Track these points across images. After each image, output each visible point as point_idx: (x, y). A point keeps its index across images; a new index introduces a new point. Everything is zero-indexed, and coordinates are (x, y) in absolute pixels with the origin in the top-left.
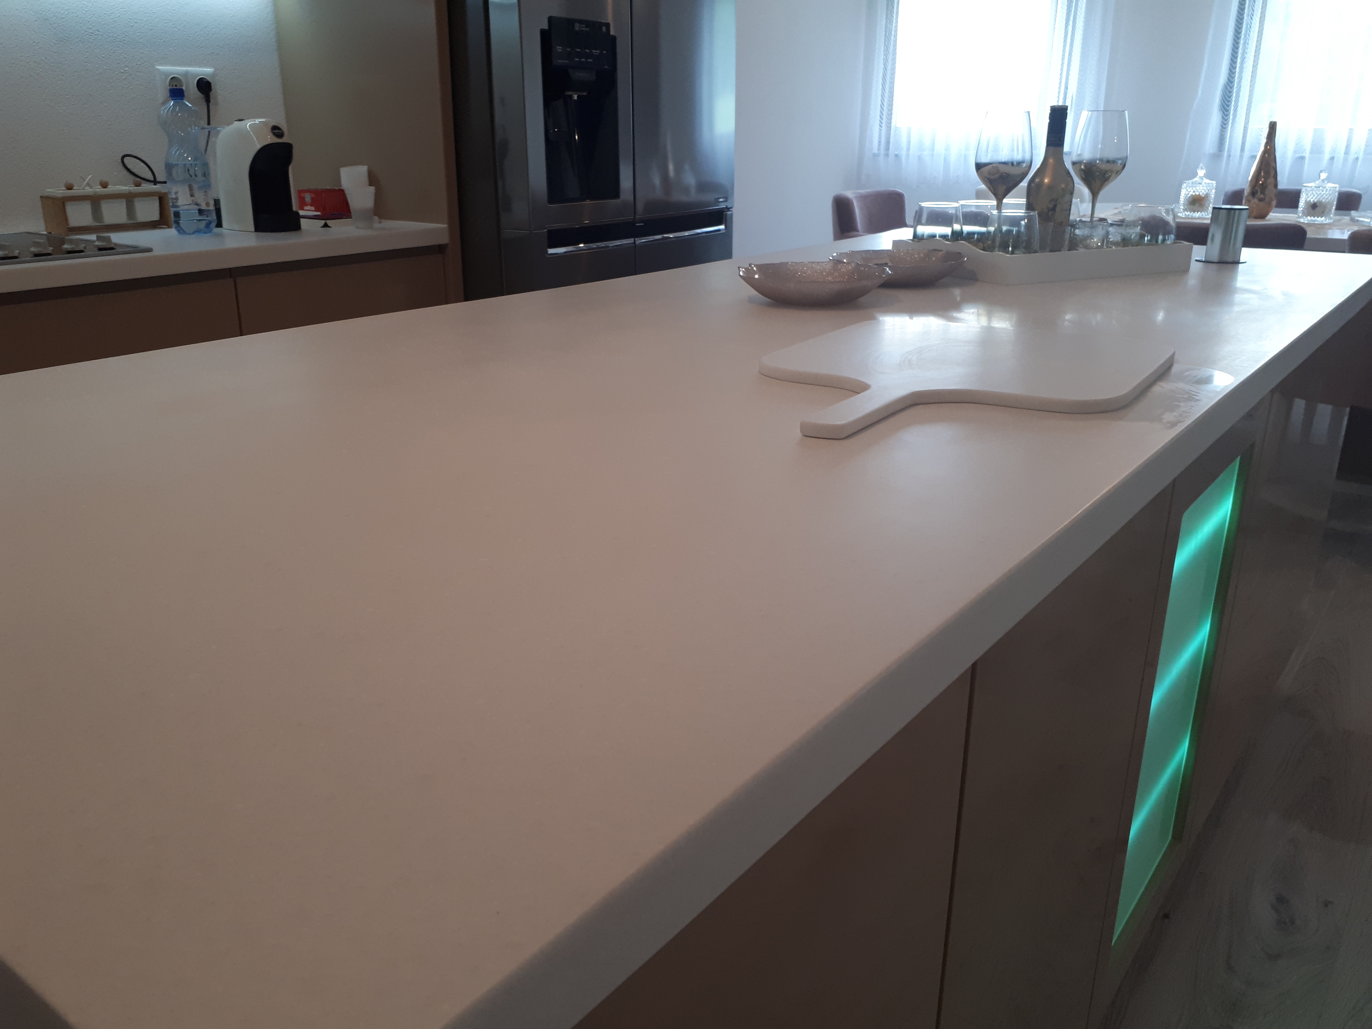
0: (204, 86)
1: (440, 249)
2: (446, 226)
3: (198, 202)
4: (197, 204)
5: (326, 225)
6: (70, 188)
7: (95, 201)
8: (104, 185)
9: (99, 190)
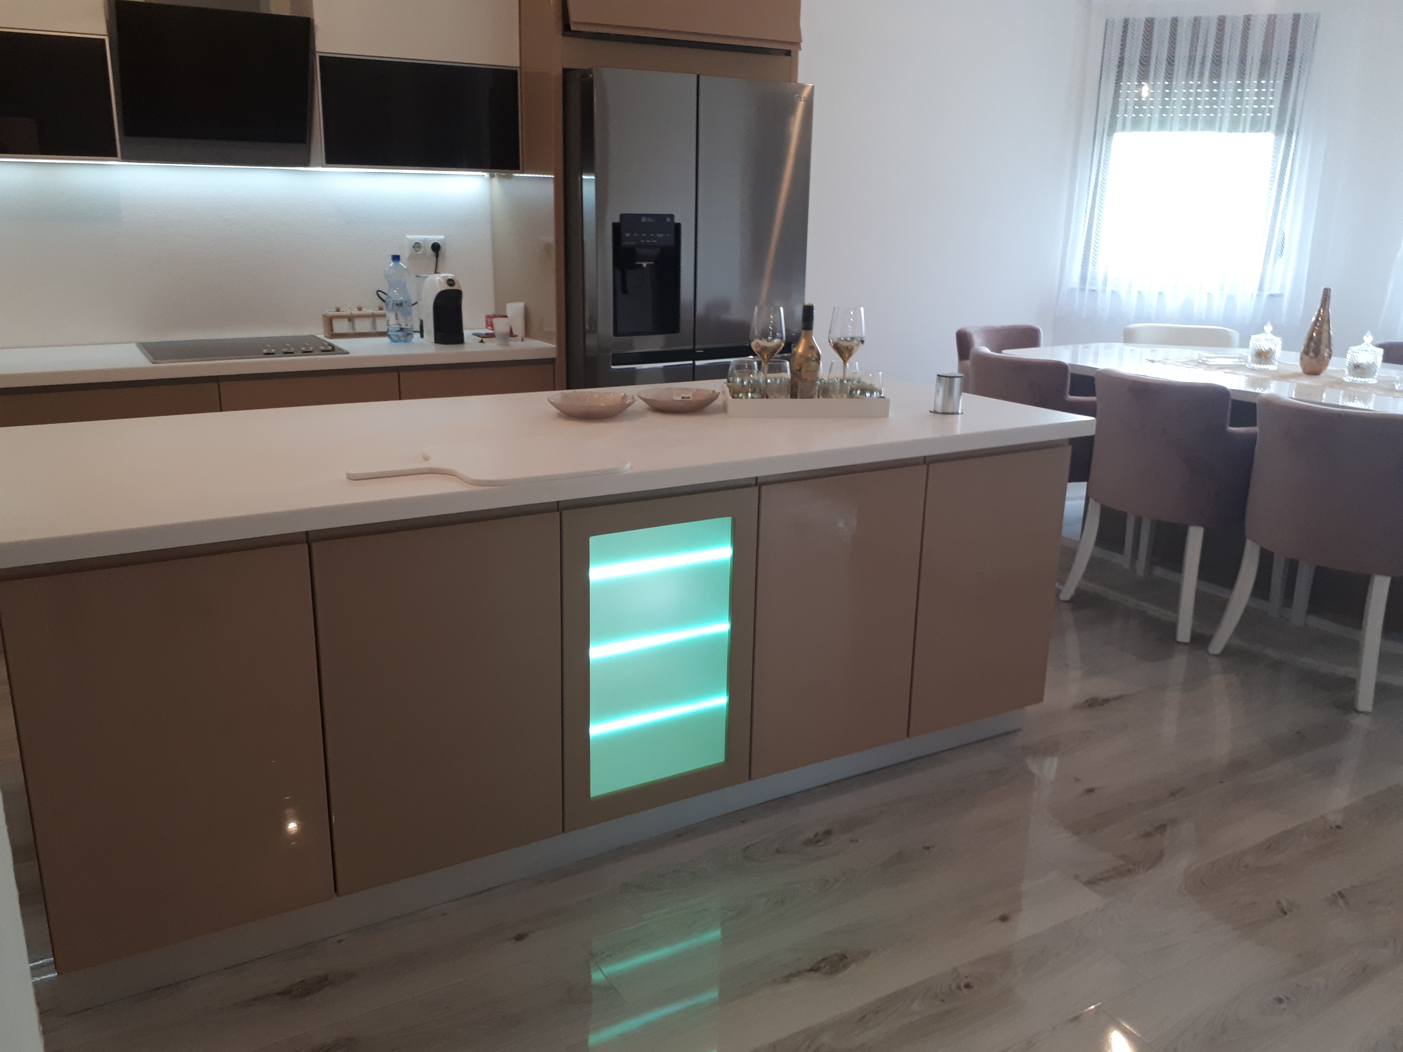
0: (436, 248)
1: (551, 361)
2: (554, 346)
3: (400, 323)
4: (399, 325)
5: (482, 341)
6: (338, 310)
7: (351, 318)
8: (360, 309)
9: (356, 312)
